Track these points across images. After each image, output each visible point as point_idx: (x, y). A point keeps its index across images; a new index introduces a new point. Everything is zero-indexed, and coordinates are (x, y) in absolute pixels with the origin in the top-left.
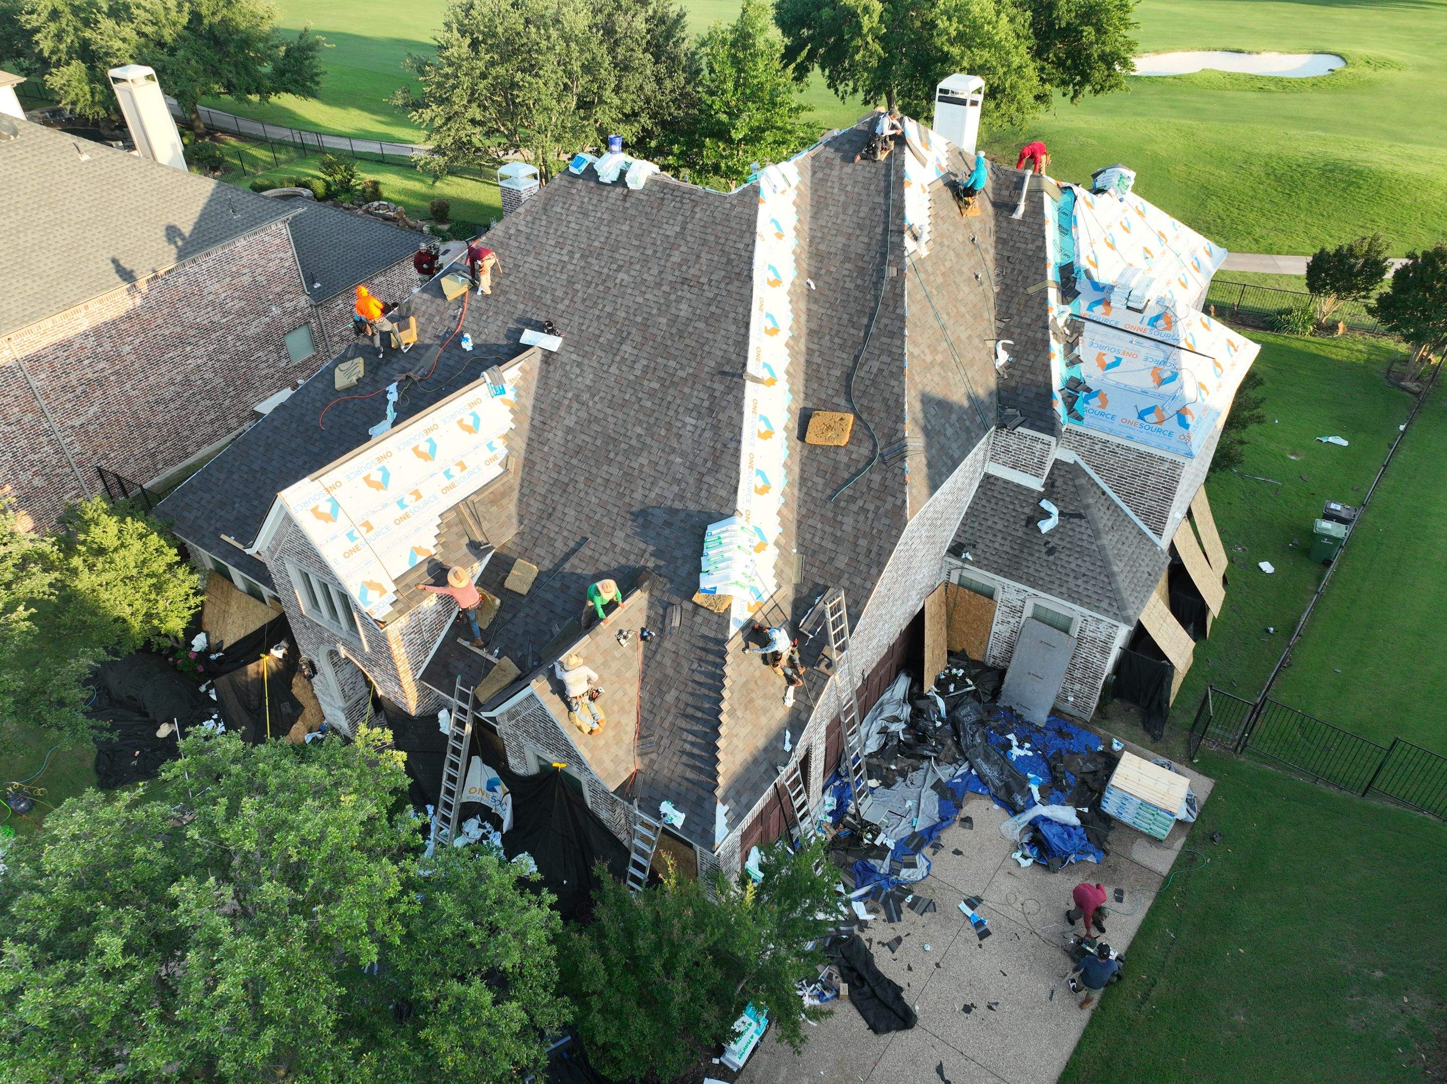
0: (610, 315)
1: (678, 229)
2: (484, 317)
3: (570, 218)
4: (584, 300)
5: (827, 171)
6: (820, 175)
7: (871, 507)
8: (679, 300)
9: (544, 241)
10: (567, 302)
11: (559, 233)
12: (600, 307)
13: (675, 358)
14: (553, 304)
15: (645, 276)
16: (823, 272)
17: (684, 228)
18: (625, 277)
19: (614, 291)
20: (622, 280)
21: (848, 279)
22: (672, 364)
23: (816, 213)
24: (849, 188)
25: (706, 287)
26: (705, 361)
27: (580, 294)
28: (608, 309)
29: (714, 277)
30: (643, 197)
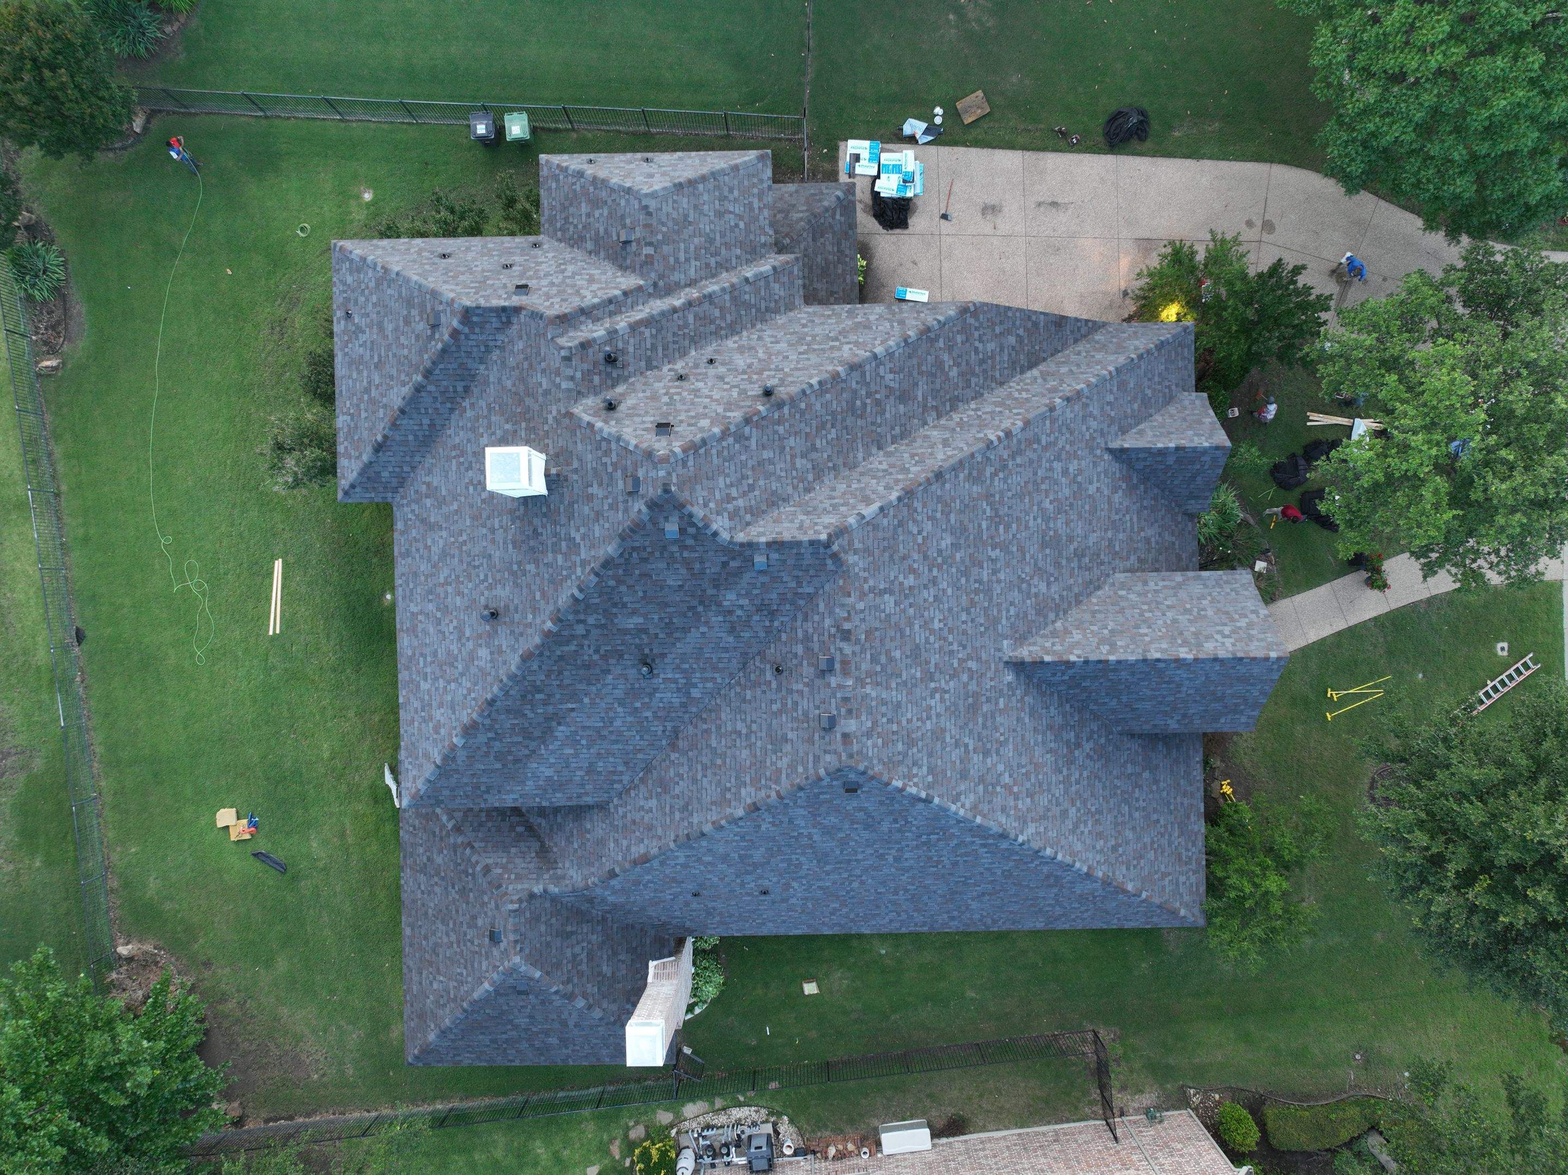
0: (967, 611)
1: (887, 596)
2: (1002, 738)
3: (904, 723)
4: (964, 647)
5: (742, 512)
6: (748, 517)
7: (976, 334)
8: (940, 552)
9: (929, 734)
10: (970, 663)
11: (919, 723)
12: (964, 626)
13: (980, 526)
15: (931, 599)
16: (830, 465)
17: (885, 591)
18: (936, 621)
19: (950, 623)
20: (940, 621)
21: (829, 437)
22: (984, 525)
23: (784, 500)
24: (751, 481)
25: (925, 534)
26: (975, 495)
27: (960, 656)
28: (964, 617)
29: (915, 532)
30: (869, 657)
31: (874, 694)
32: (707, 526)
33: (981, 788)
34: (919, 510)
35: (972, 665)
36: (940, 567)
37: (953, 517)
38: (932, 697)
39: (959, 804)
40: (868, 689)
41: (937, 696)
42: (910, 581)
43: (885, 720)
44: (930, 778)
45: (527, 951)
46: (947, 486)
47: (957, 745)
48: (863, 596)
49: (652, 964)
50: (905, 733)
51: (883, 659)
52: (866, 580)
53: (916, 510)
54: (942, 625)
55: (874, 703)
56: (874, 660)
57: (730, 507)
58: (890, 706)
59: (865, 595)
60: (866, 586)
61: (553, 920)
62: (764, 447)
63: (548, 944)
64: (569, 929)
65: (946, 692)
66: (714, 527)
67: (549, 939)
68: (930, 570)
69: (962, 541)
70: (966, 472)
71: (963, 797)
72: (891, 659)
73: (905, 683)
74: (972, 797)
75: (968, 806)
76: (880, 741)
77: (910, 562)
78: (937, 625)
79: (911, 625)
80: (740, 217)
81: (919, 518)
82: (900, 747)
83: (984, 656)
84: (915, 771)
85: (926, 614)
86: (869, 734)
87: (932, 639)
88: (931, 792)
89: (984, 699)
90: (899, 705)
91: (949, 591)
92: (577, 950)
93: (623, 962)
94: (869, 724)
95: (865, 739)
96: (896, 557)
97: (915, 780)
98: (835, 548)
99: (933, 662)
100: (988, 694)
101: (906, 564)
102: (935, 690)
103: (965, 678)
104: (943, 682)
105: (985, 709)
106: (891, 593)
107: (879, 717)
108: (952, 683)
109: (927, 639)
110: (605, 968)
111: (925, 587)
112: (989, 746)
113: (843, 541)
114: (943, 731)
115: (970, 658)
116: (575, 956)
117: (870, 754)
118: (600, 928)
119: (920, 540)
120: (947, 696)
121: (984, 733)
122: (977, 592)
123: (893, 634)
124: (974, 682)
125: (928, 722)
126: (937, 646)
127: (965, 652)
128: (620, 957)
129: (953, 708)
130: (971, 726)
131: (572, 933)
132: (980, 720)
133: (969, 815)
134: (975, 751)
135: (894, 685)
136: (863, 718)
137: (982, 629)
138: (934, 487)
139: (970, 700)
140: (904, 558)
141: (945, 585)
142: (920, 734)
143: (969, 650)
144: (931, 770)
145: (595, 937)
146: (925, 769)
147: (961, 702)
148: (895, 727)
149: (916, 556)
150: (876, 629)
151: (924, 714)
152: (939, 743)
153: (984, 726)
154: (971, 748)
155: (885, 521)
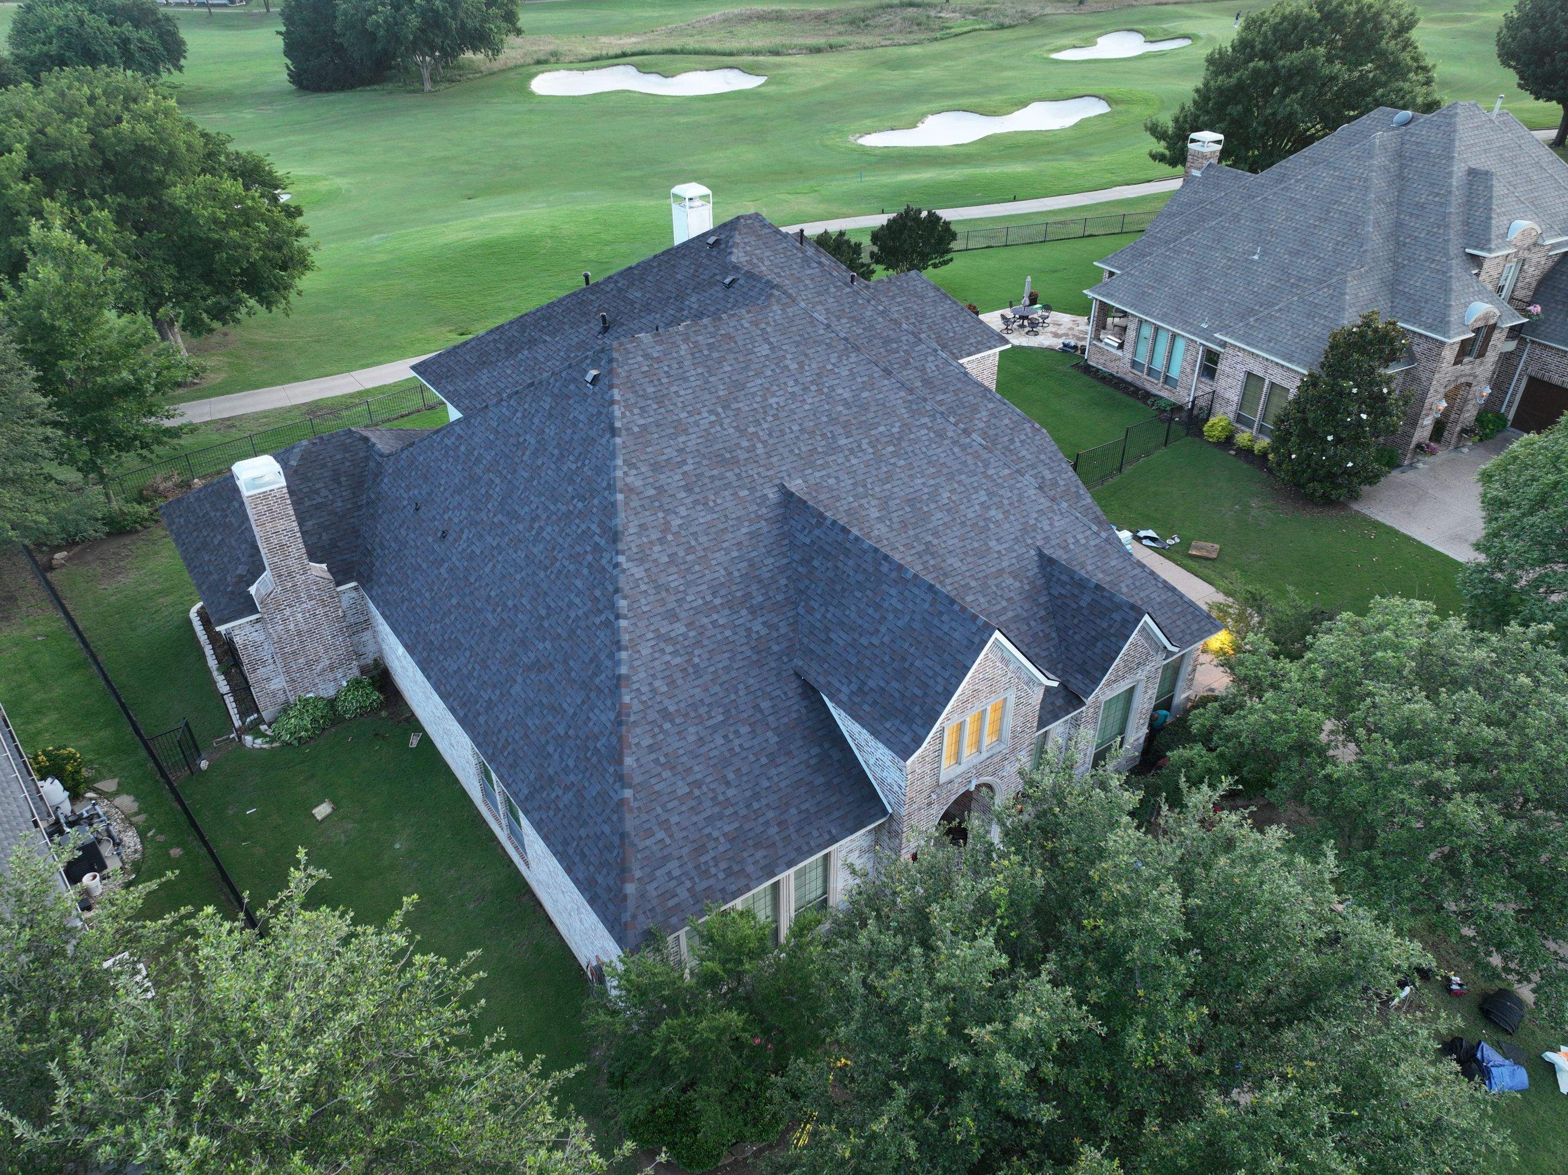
0: (802, 430)
1: (767, 346)
2: (711, 504)
3: (674, 389)
8: (832, 388)
9: (675, 418)
10: (759, 445)
11: (680, 405)
12: (788, 431)
13: (878, 424)
14: (752, 454)
15: (790, 390)
17: (770, 343)
19: (782, 415)
22: (882, 429)
25: (836, 370)
27: (761, 433)
29: (833, 361)
30: (711, 341)
31: (683, 353)
32: (732, 247)
33: (652, 492)
34: (851, 360)
35: (760, 449)
36: (819, 391)
37: (865, 394)
38: (711, 412)
39: (626, 468)
40: (683, 347)
41: (713, 418)
42: (794, 366)
43: (666, 369)
44: (636, 429)
45: (314, 449)
46: (886, 382)
47: (680, 451)
48: (756, 324)
49: (324, 566)
50: (665, 392)
51: (715, 355)
52: (768, 323)
53: (848, 357)
54: (775, 406)
55: (675, 355)
56: (710, 346)
57: (755, 261)
58: (681, 371)
59: (757, 325)
60: (763, 326)
61: (348, 464)
62: (812, 279)
63: (324, 466)
64: (343, 479)
65: (721, 425)
66: (735, 250)
67: (330, 464)
68: (812, 382)
69: (855, 409)
70: (910, 398)
71: (634, 472)
72: (720, 361)
73: (707, 382)
74: (639, 483)
75: (629, 480)
76: (646, 368)
77: (807, 362)
78: (773, 401)
79: (758, 374)
80: (955, 332)
81: (845, 362)
82: (650, 390)
83: (774, 459)
84: (636, 411)
85: (775, 388)
86: (646, 356)
87: (758, 399)
88: (624, 432)
89: (737, 471)
90: (686, 380)
91: (807, 407)
92: (324, 492)
93: (320, 538)
94: (656, 355)
95: (641, 353)
96: (802, 347)
97: (628, 413)
98: (776, 293)
99: (741, 405)
100: (744, 475)
101: (802, 358)
102: (718, 415)
103: (745, 444)
104: (728, 420)
105: (729, 474)
106: (772, 349)
107: (666, 363)
108: (731, 430)
109: (754, 395)
110: (310, 523)
111: (796, 380)
112: (697, 490)
113: (785, 300)
114: (686, 432)
115: (764, 443)
116: (317, 492)
117: (631, 361)
118: (349, 506)
119: (829, 367)
120: (718, 428)
121: (707, 481)
122: (823, 435)
123: (741, 359)
124: (747, 456)
125: (685, 415)
126: (755, 406)
127: (766, 437)
128: (324, 534)
129: (710, 437)
130: (705, 462)
131: (339, 483)
132: (715, 472)
133: (620, 484)
134: (684, 473)
135: (700, 371)
136: (658, 348)
137: (797, 451)
138: (876, 369)
139: (728, 456)
140: (806, 355)
141: (810, 401)
142: (671, 408)
143: (771, 441)
144: (644, 428)
145: (340, 504)
146: (642, 422)
147: (721, 446)
148: (664, 380)
149: (814, 366)
150: (735, 342)
151: (690, 408)
152: (673, 431)
153: (712, 478)
154: (685, 468)
155: (822, 332)
